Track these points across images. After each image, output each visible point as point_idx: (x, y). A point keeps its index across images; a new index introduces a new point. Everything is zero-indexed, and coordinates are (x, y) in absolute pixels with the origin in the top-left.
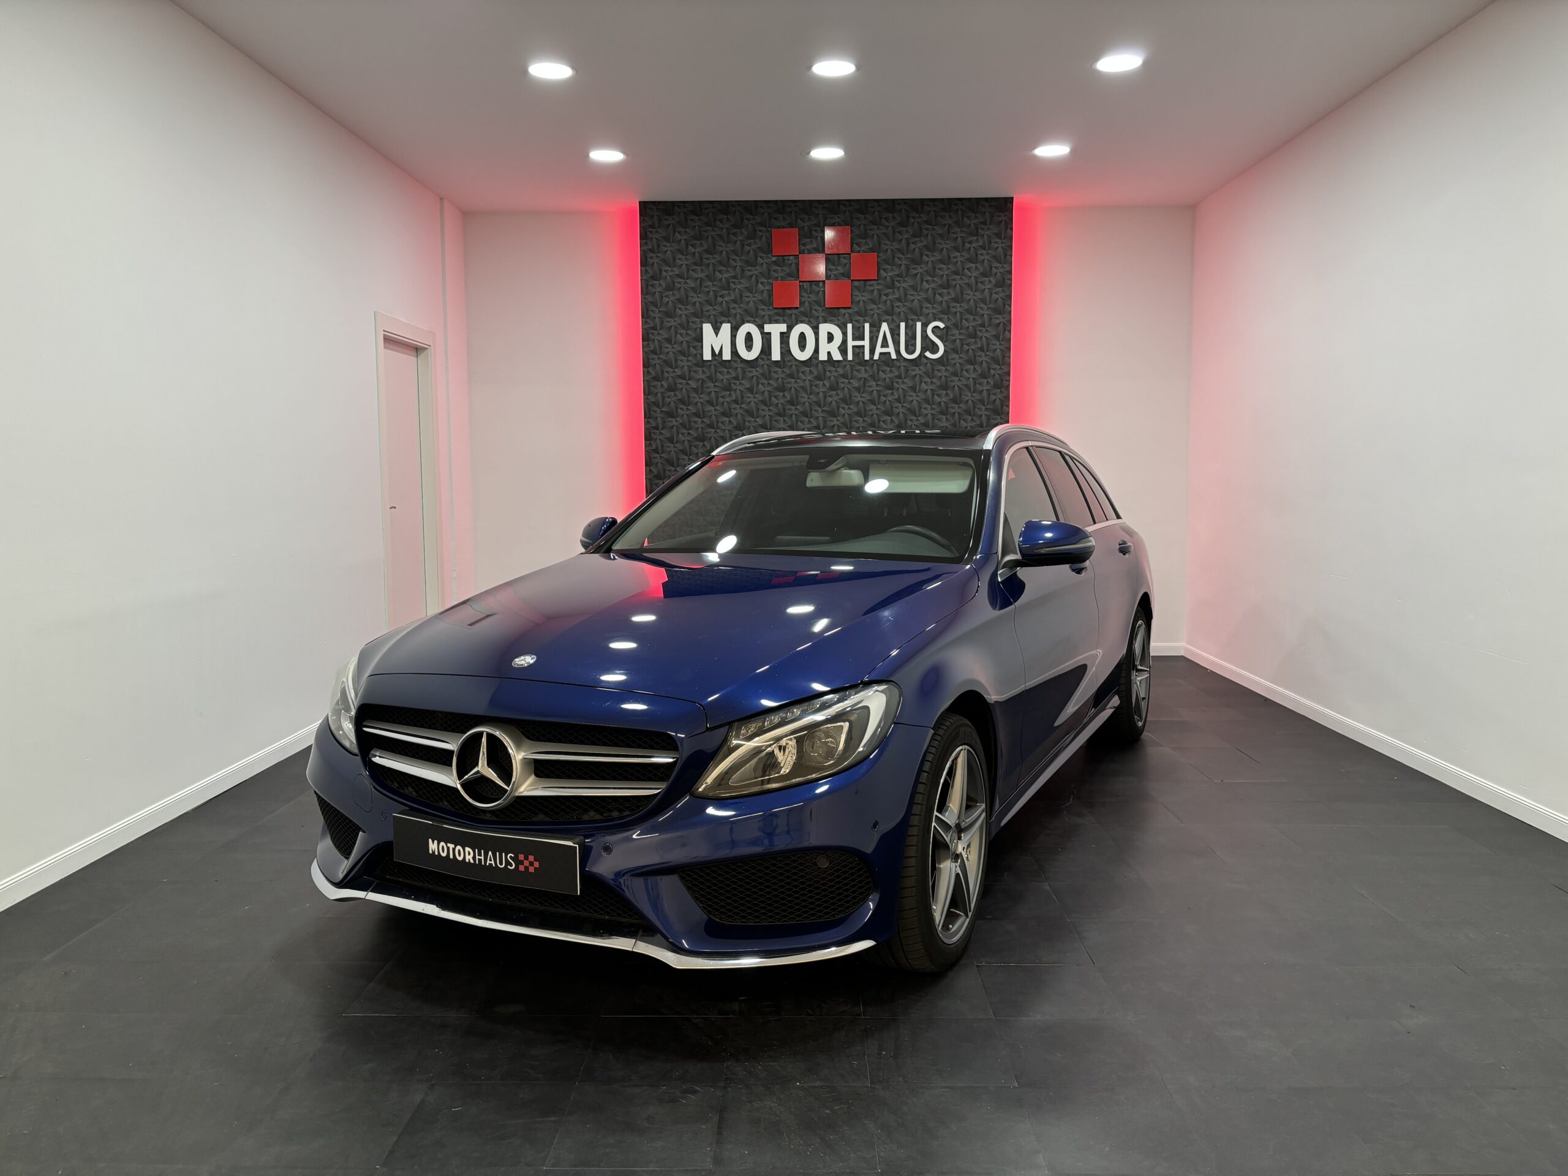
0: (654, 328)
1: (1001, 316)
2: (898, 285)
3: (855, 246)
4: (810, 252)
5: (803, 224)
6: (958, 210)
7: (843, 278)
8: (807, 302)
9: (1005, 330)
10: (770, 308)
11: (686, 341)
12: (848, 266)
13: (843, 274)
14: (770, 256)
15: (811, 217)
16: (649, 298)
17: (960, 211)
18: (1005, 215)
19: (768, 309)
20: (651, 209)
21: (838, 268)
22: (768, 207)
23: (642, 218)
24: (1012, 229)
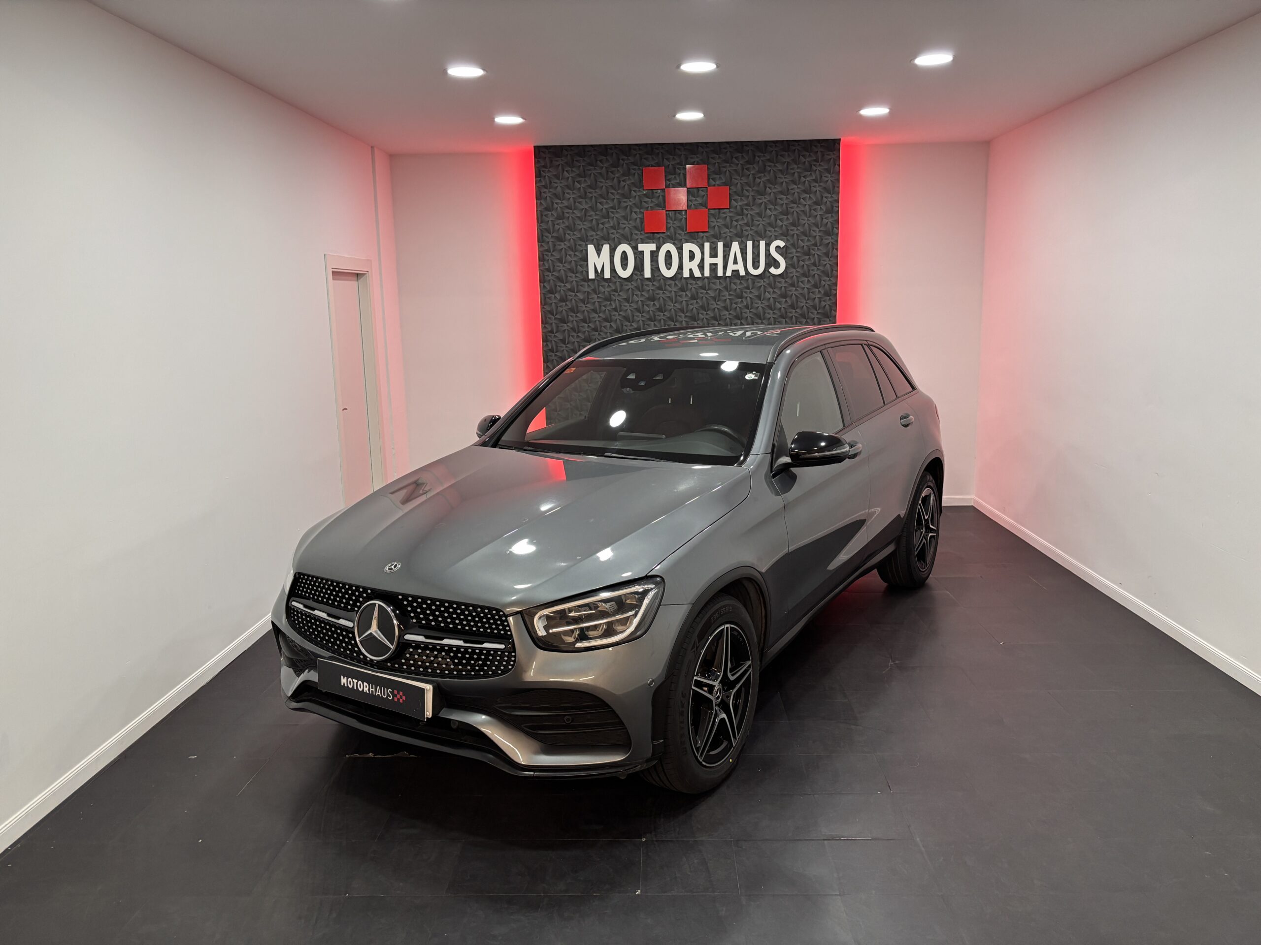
0: (548, 251)
1: (830, 237)
2: (747, 212)
3: (711, 180)
4: (674, 186)
5: (669, 163)
6: (795, 150)
7: (702, 207)
8: (672, 227)
9: (833, 249)
10: (642, 232)
11: (574, 261)
12: (705, 198)
13: (701, 204)
14: (640, 189)
15: (675, 157)
16: (544, 226)
17: (796, 151)
18: (834, 154)
19: (641, 234)
20: (544, 152)
21: (697, 199)
22: (640, 149)
23: (537, 160)
24: (839, 165)
